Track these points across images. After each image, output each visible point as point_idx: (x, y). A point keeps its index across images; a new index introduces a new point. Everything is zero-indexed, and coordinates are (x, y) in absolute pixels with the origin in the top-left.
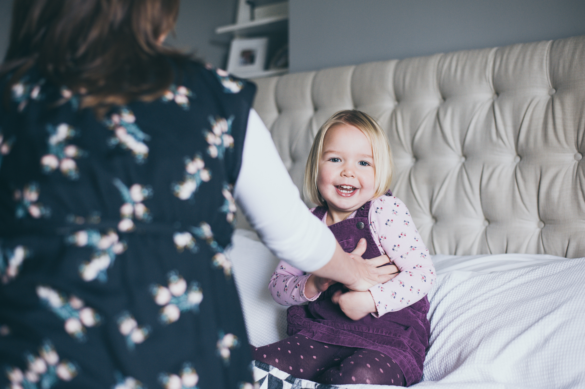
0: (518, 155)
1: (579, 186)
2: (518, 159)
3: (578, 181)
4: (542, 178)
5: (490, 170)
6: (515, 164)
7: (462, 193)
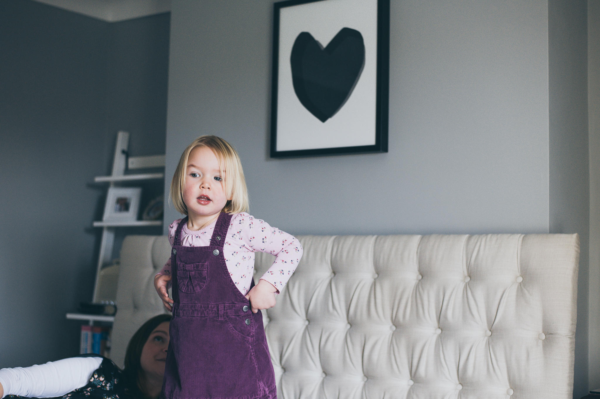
0: (349, 323)
1: (392, 352)
2: (349, 326)
3: (392, 348)
4: (366, 344)
5: (327, 334)
6: (346, 330)
7: (305, 351)
